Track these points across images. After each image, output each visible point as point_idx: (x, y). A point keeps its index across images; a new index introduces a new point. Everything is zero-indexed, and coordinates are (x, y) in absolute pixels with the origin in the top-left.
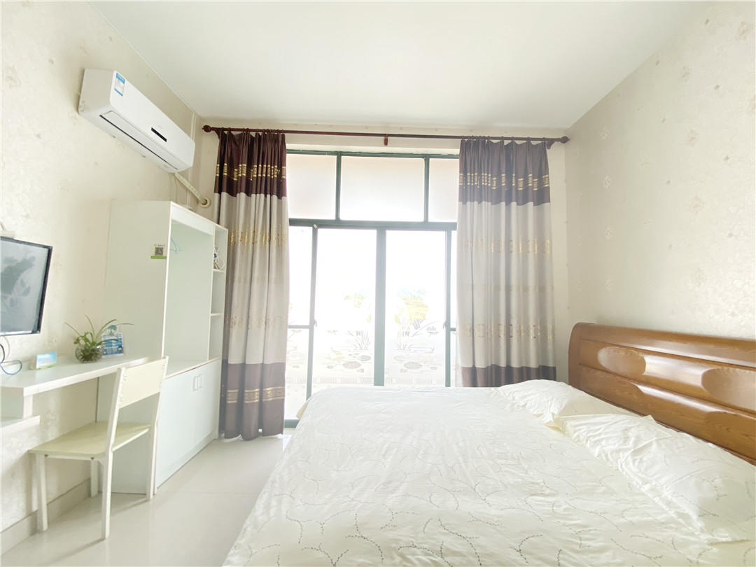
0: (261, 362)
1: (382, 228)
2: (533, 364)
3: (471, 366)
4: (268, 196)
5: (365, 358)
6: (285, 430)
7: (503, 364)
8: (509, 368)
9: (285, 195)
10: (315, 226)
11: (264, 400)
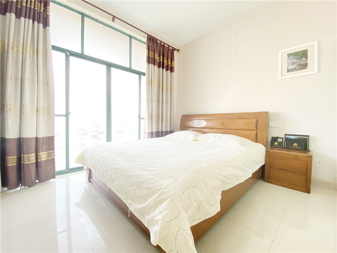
0: (36, 136)
1: (109, 65)
2: (169, 130)
3: (151, 132)
4: (36, 23)
5: (101, 133)
6: (56, 177)
7: (160, 130)
8: (162, 132)
9: (49, 26)
10: (68, 54)
11: (38, 160)
